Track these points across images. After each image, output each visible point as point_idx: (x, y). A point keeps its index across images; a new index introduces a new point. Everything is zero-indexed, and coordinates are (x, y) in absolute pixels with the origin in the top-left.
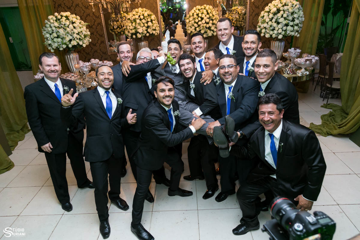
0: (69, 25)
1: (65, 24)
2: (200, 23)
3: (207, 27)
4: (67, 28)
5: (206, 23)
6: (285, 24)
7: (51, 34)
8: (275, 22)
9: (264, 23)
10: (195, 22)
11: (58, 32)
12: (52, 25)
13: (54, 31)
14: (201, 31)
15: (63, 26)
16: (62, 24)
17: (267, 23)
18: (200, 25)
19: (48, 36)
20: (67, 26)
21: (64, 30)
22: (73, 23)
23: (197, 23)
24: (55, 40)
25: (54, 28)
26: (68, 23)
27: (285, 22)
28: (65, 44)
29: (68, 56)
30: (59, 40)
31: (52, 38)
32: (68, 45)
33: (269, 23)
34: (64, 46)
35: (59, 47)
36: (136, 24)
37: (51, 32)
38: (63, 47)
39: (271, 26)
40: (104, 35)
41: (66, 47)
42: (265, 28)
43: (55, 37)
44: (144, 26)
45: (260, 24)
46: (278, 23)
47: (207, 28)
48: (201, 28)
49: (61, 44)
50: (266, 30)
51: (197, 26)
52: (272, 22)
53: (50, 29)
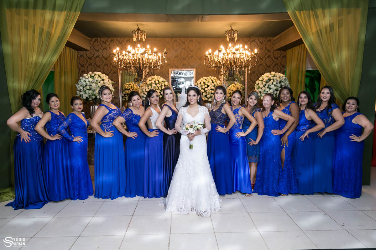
0: (100, 81)
1: (97, 80)
2: (206, 89)
3: (212, 92)
4: (99, 83)
5: (211, 89)
6: (275, 90)
7: (84, 87)
8: (268, 88)
9: (259, 89)
10: (202, 89)
11: (91, 85)
12: (87, 80)
13: (88, 85)
14: (207, 96)
15: (95, 81)
16: (95, 80)
17: (262, 88)
18: (206, 91)
19: (81, 89)
20: (98, 81)
21: (96, 84)
22: (103, 80)
23: (204, 89)
24: (87, 92)
25: (88, 83)
26: (99, 79)
27: (275, 88)
28: (95, 95)
29: (94, 107)
30: (91, 92)
31: (85, 90)
32: (97, 96)
33: (263, 89)
34: (94, 97)
35: (89, 98)
36: (151, 87)
37: (84, 86)
38: (92, 98)
39: (265, 91)
40: (119, 97)
41: (95, 98)
42: (260, 92)
43: (87, 89)
44: (158, 89)
45: (256, 90)
46: (270, 89)
47: (212, 94)
48: (208, 93)
49: (91, 95)
50: (261, 94)
51: (203, 92)
52: (265, 88)
53: (84, 83)
